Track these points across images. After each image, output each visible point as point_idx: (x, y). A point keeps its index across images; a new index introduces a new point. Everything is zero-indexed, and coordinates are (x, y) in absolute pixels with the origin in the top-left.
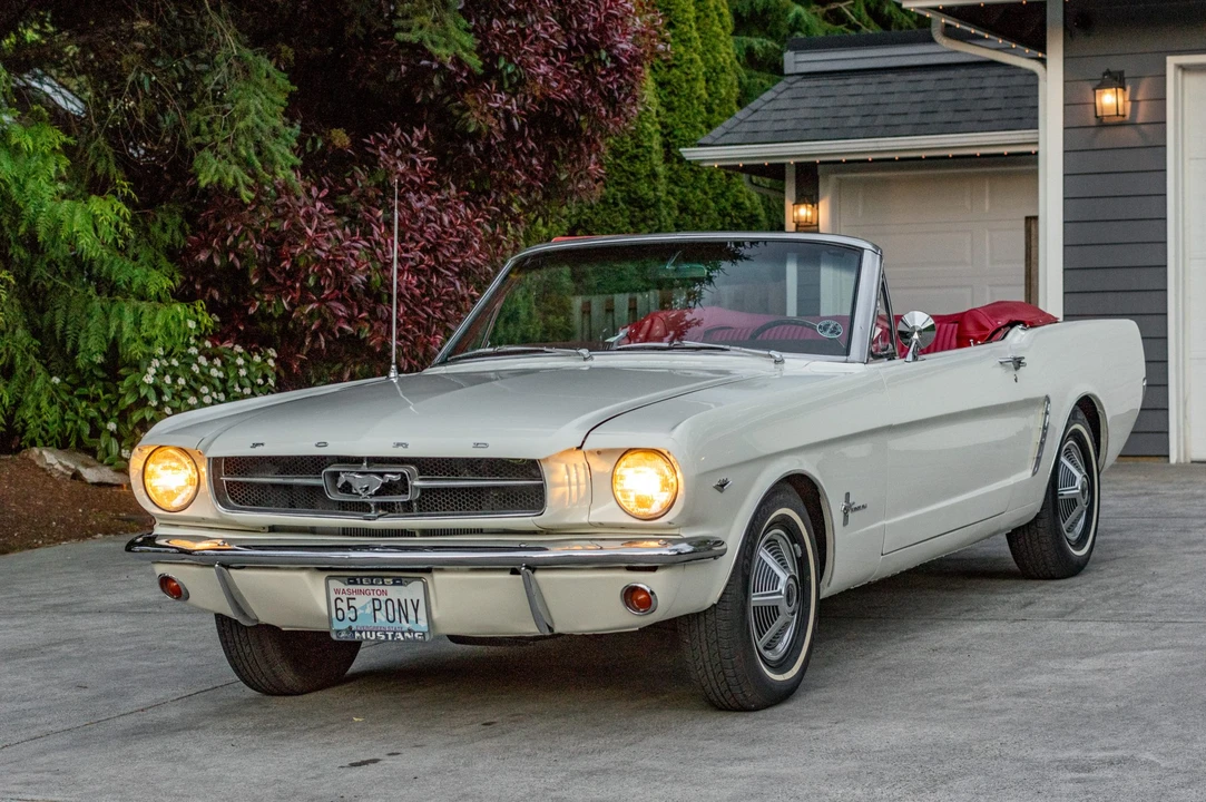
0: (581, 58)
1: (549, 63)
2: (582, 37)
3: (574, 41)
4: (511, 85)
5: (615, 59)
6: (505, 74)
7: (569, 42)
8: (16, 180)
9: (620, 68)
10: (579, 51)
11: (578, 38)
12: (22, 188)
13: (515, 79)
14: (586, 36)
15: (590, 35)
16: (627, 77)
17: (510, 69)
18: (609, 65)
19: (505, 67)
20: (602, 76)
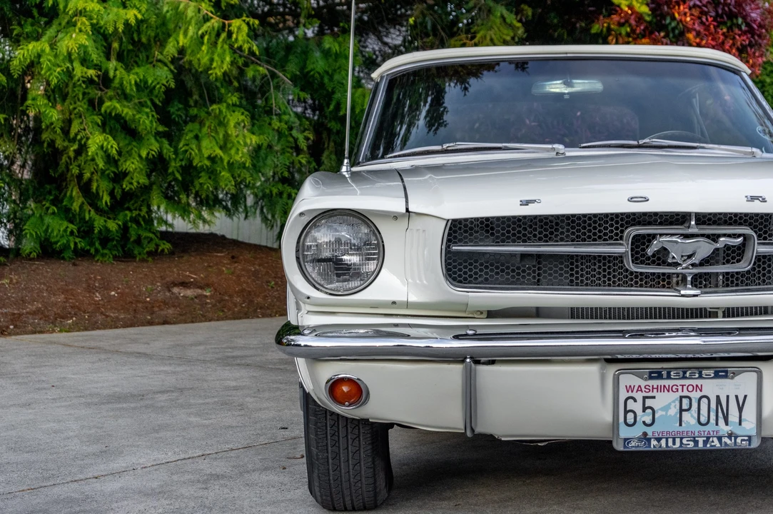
0: (725, 23)
1: (702, 23)
2: (726, 9)
3: (720, 11)
4: (674, 36)
5: (748, 25)
6: (670, 28)
7: (717, 12)
8: (327, 72)
9: (751, 31)
10: (723, 18)
11: (723, 9)
12: (331, 78)
13: (677, 32)
14: (729, 8)
15: (731, 7)
16: (756, 37)
17: (673, 24)
18: (743, 27)
19: (670, 24)
20: (739, 36)
